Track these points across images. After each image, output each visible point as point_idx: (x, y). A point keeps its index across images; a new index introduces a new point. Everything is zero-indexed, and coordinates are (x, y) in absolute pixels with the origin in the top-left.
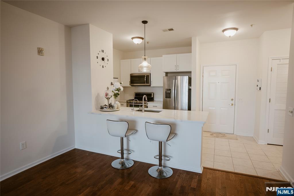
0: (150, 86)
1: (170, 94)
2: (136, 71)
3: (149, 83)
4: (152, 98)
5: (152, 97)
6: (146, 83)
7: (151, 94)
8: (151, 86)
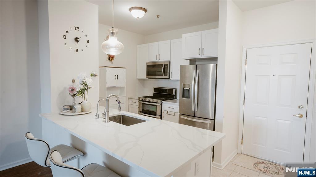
0: (169, 78)
1: (188, 91)
2: (153, 59)
3: (167, 75)
4: (174, 95)
5: (174, 93)
6: (164, 75)
7: (173, 90)
8: (171, 78)
